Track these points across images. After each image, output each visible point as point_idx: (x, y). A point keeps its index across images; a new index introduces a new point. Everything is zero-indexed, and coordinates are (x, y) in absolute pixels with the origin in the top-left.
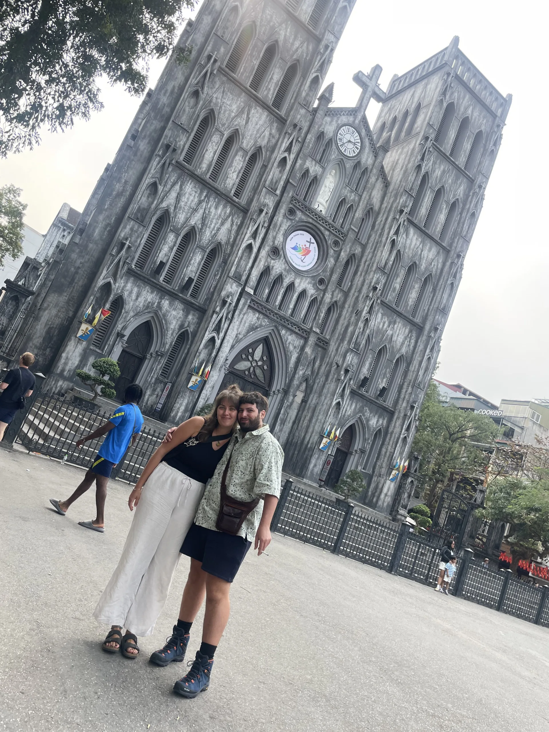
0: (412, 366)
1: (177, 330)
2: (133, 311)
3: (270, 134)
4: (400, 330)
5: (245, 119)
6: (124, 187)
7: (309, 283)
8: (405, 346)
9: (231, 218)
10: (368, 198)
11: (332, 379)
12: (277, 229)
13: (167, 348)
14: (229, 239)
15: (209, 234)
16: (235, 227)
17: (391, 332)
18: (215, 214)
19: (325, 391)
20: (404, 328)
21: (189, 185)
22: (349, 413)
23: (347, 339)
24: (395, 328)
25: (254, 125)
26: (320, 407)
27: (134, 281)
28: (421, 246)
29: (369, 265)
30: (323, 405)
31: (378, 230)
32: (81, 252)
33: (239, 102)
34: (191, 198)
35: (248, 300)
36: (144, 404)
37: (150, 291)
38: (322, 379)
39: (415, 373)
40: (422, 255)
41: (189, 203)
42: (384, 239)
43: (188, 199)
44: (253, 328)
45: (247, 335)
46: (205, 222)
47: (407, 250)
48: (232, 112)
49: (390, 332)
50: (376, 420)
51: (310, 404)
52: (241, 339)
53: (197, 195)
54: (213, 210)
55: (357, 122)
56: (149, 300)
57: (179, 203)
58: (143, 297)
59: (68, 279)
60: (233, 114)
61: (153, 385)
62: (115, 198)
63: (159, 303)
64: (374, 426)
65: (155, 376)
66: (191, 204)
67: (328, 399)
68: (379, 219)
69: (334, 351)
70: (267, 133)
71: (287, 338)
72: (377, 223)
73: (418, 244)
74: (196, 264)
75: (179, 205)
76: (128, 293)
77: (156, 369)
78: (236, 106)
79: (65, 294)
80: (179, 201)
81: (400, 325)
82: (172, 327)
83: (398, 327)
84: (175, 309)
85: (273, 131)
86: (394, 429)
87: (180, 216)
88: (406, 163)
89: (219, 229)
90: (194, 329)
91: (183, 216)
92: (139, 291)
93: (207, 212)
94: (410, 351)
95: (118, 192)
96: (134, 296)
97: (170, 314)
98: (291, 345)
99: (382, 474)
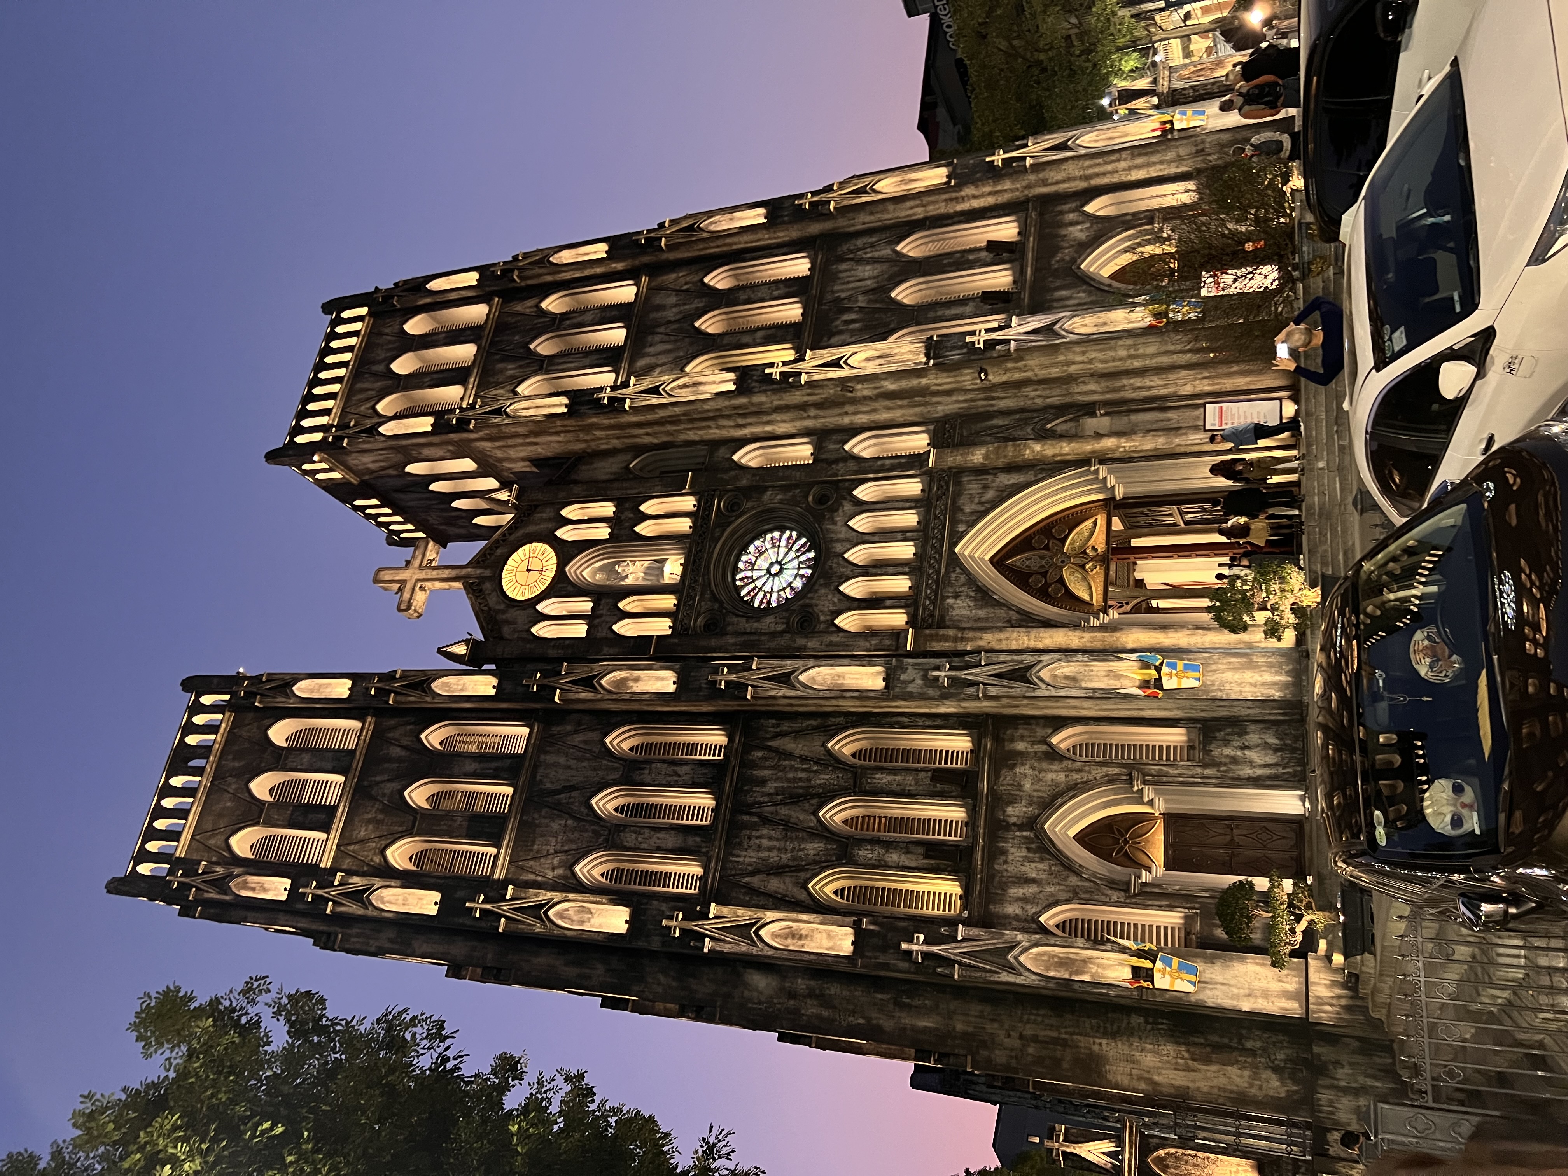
0: (914, 214)
1: (1065, 763)
2: (1066, 879)
3: (576, 732)
4: (848, 282)
5: (568, 795)
6: (804, 997)
7: (835, 523)
8: (876, 254)
9: (769, 744)
10: (616, 485)
11: (1020, 370)
12: (752, 638)
13: (1116, 771)
14: (815, 728)
15: (822, 776)
16: (786, 726)
17: (860, 298)
18: (776, 780)
19: (1055, 372)
20: (841, 275)
21: (741, 859)
22: (1082, 295)
23: (914, 382)
24: (849, 293)
25: (574, 773)
26: (1100, 366)
27: (995, 903)
28: (662, 330)
29: (744, 416)
30: (1091, 361)
31: (669, 433)
32: (984, 1044)
33: (543, 821)
34: (765, 842)
35: (926, 636)
36: (1281, 770)
37: (1003, 858)
38: (1033, 394)
39: (926, 199)
40: (678, 317)
41: (775, 843)
42: (677, 410)
43: (770, 849)
44: (983, 599)
45: (1004, 605)
46: (801, 795)
47: (681, 354)
48: (566, 825)
49: (862, 301)
50: (1071, 229)
51: (1103, 393)
52: (1018, 612)
53: (754, 833)
54: (770, 787)
55: (488, 573)
56: (1024, 853)
57: (788, 866)
58: (1023, 869)
59: (1058, 1054)
60: (570, 822)
61: (1223, 768)
62: (834, 1007)
63: (1021, 827)
64: (1088, 225)
65: (1199, 770)
66: (777, 840)
67: (1070, 357)
68: (647, 440)
69: (954, 398)
70: (578, 739)
71: (973, 513)
72: (656, 441)
73: (658, 338)
74: (898, 778)
75: (791, 863)
76: (1029, 907)
77: (1180, 775)
78: (552, 824)
79: (1096, 1048)
80: (783, 867)
81: (836, 288)
82: (1061, 777)
83: (843, 291)
84: (1020, 787)
85: (569, 728)
86: (1074, 179)
87: (812, 852)
88: (520, 441)
89: (804, 759)
90: (1045, 726)
91: (809, 846)
92: (1013, 882)
93: (779, 798)
94: (884, 236)
95: (821, 1006)
96: (1032, 889)
97: (1035, 794)
98: (983, 499)
99: (1194, 149)
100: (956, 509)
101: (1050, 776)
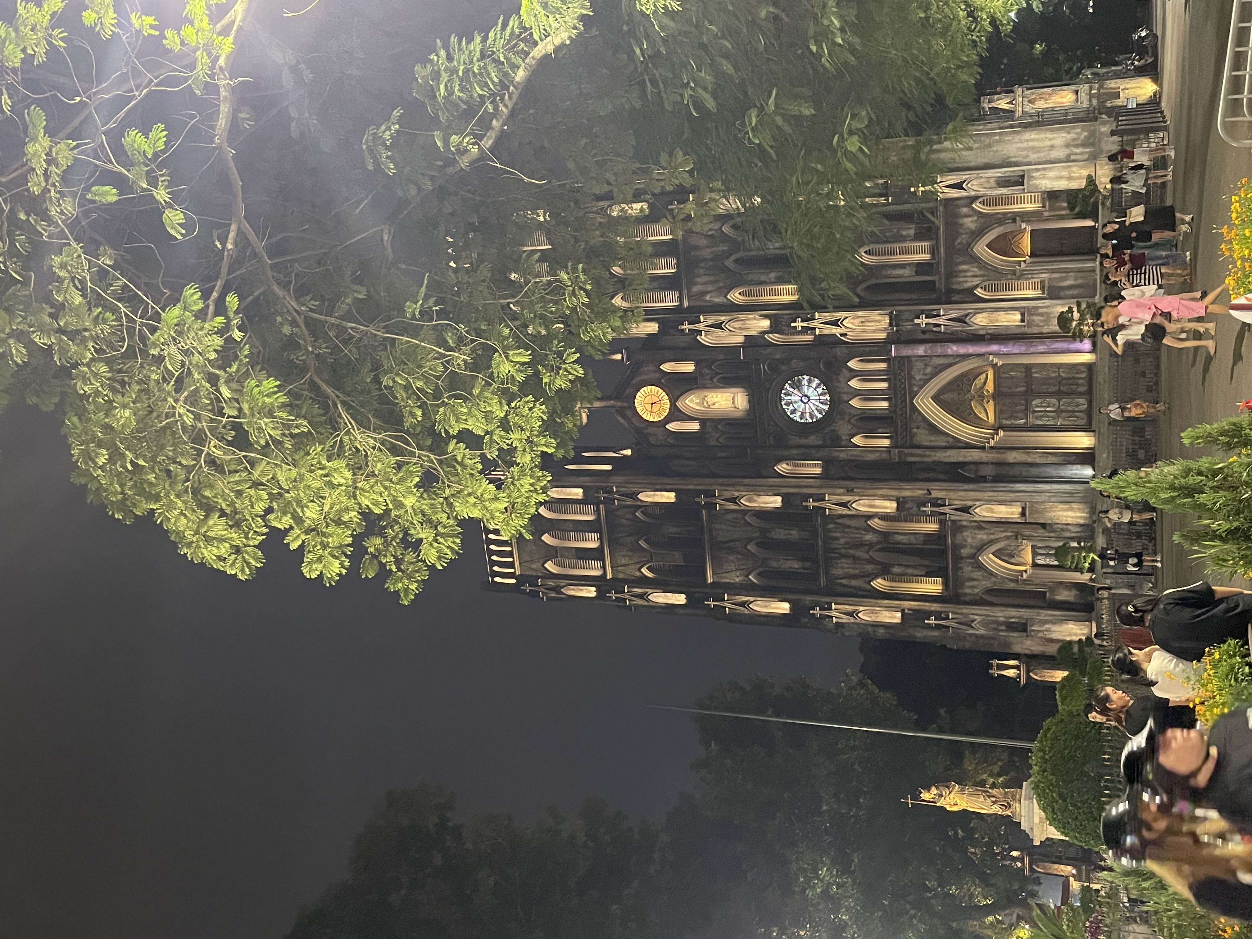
7: (840, 383)
18: (844, 537)
22: (975, 269)
33: (725, 556)
34: (845, 565)
37: (961, 570)
40: (711, 256)
43: (849, 568)
44: (932, 430)
47: (721, 285)
48: (738, 558)
50: (966, 220)
53: (839, 561)
54: (842, 541)
58: (971, 575)
63: (968, 558)
64: (976, 218)
66: (851, 564)
71: (920, 380)
74: (907, 537)
75: (861, 574)
76: (974, 589)
78: (730, 557)
80: (855, 575)
82: (985, 537)
84: (966, 541)
89: (857, 529)
92: (967, 580)
93: (848, 546)
97: (974, 544)
100: (911, 377)
101: (980, 536)
